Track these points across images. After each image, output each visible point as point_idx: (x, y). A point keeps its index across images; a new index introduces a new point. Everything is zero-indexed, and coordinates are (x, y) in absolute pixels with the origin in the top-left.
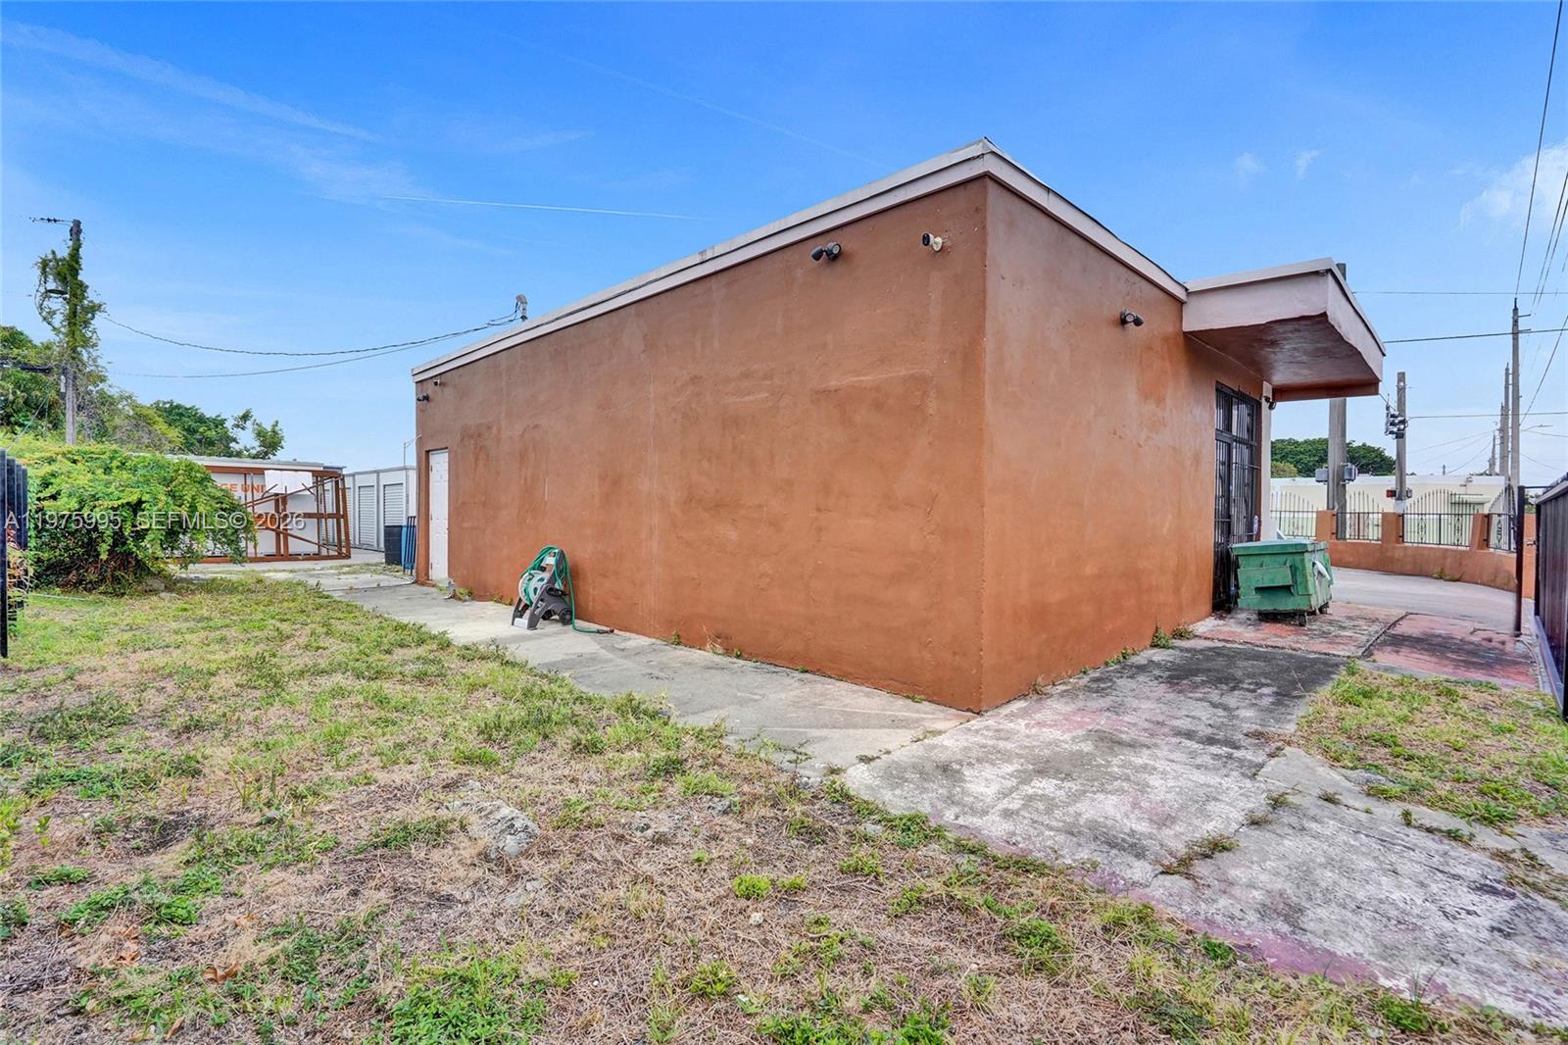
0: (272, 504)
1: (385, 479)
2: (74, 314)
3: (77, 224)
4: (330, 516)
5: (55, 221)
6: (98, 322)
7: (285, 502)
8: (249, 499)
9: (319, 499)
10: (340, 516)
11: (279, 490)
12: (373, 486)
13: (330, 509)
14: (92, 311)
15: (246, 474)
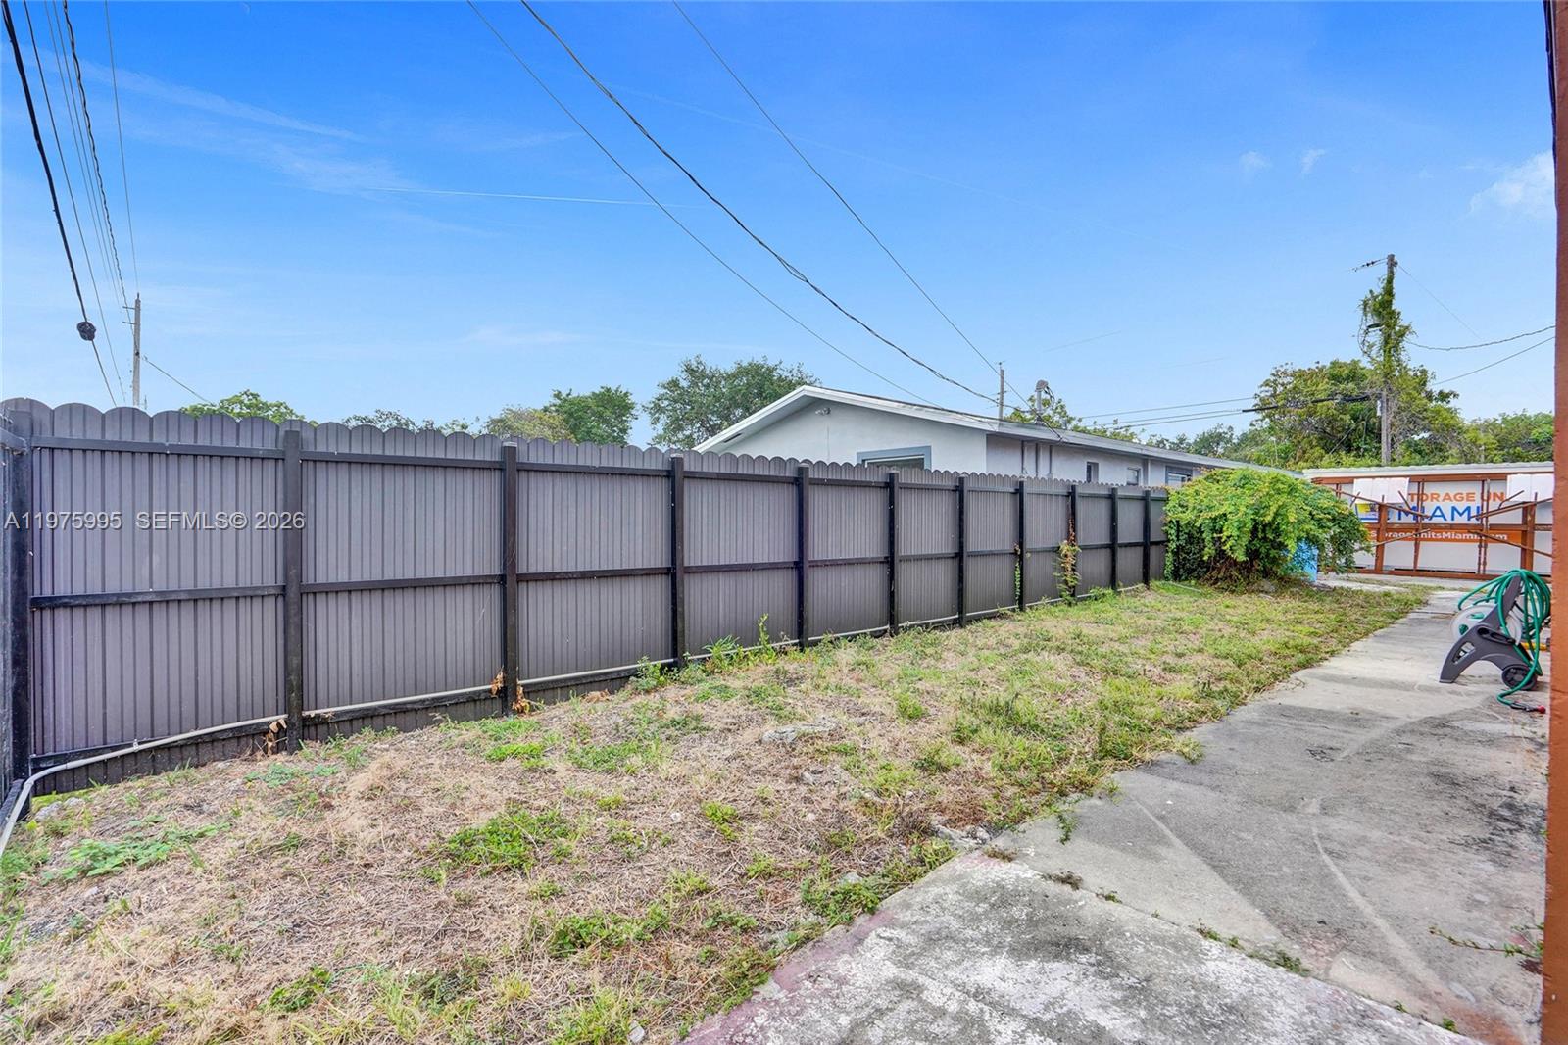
0: (1517, 513)
2: (1387, 340)
3: (1391, 258)
5: (1373, 263)
6: (1406, 343)
7: (1534, 513)
8: (1485, 510)
11: (1526, 497)
14: (1402, 335)
15: (1483, 481)
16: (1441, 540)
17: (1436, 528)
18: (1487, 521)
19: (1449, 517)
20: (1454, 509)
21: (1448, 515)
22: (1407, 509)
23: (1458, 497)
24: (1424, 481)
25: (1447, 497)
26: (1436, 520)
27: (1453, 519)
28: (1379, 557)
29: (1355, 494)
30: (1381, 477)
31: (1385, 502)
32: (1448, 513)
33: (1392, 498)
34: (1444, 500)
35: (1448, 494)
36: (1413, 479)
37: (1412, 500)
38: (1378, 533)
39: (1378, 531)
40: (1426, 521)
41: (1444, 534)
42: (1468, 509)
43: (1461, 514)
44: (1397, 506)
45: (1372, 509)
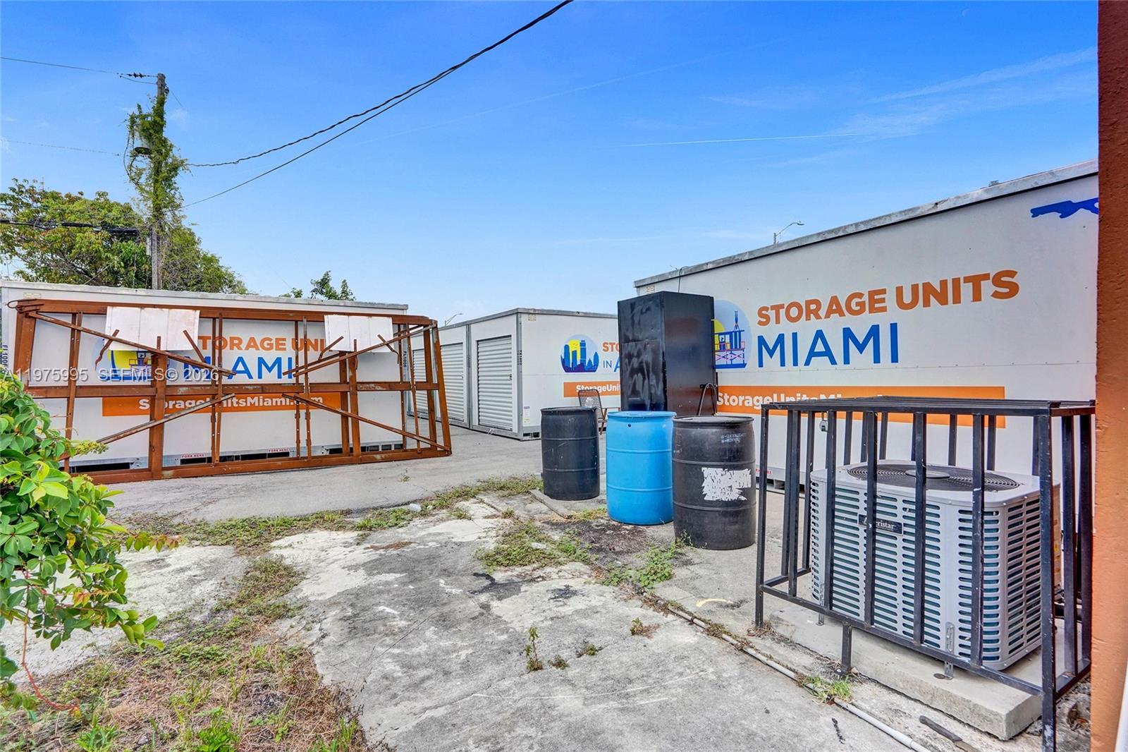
0: (336, 368)
1: (478, 332)
2: (157, 171)
3: (162, 78)
4: (420, 386)
5: (141, 76)
6: (180, 180)
7: (354, 367)
8: (301, 363)
9: (403, 359)
10: (434, 385)
11: (345, 346)
12: (462, 343)
13: (420, 376)
14: (175, 169)
15: (296, 322)
16: (246, 409)
17: (242, 390)
18: (307, 379)
19: (254, 372)
20: (261, 361)
21: (254, 371)
22: (199, 361)
23: (265, 344)
24: (222, 318)
25: (252, 343)
26: (240, 379)
27: (260, 377)
28: (155, 446)
29: (109, 333)
30: (154, 306)
31: (163, 348)
32: (253, 368)
33: (176, 343)
34: (247, 348)
35: (252, 340)
36: (207, 314)
37: (205, 347)
38: (152, 403)
39: (153, 400)
40: (225, 380)
41: (249, 399)
42: (278, 361)
43: (270, 369)
44: (182, 356)
45: (141, 362)
